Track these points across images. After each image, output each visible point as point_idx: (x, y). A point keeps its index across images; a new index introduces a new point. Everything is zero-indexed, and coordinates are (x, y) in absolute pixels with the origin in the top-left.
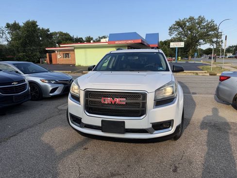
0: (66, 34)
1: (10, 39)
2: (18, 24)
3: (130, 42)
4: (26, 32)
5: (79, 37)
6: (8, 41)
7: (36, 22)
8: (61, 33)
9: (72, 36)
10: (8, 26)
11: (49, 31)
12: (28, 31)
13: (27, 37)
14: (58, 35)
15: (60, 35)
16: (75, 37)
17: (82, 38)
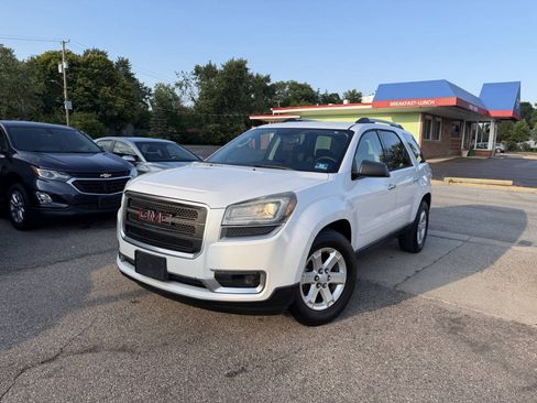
0: (305, 87)
1: (197, 97)
2: (215, 68)
3: (426, 103)
4: (224, 83)
5: (330, 93)
6: (193, 99)
7: (246, 62)
8: (294, 84)
9: (315, 90)
10: (198, 70)
11: (269, 81)
12: (229, 80)
13: (227, 92)
14: (287, 89)
15: (291, 88)
16: (322, 92)
17: (337, 95)
